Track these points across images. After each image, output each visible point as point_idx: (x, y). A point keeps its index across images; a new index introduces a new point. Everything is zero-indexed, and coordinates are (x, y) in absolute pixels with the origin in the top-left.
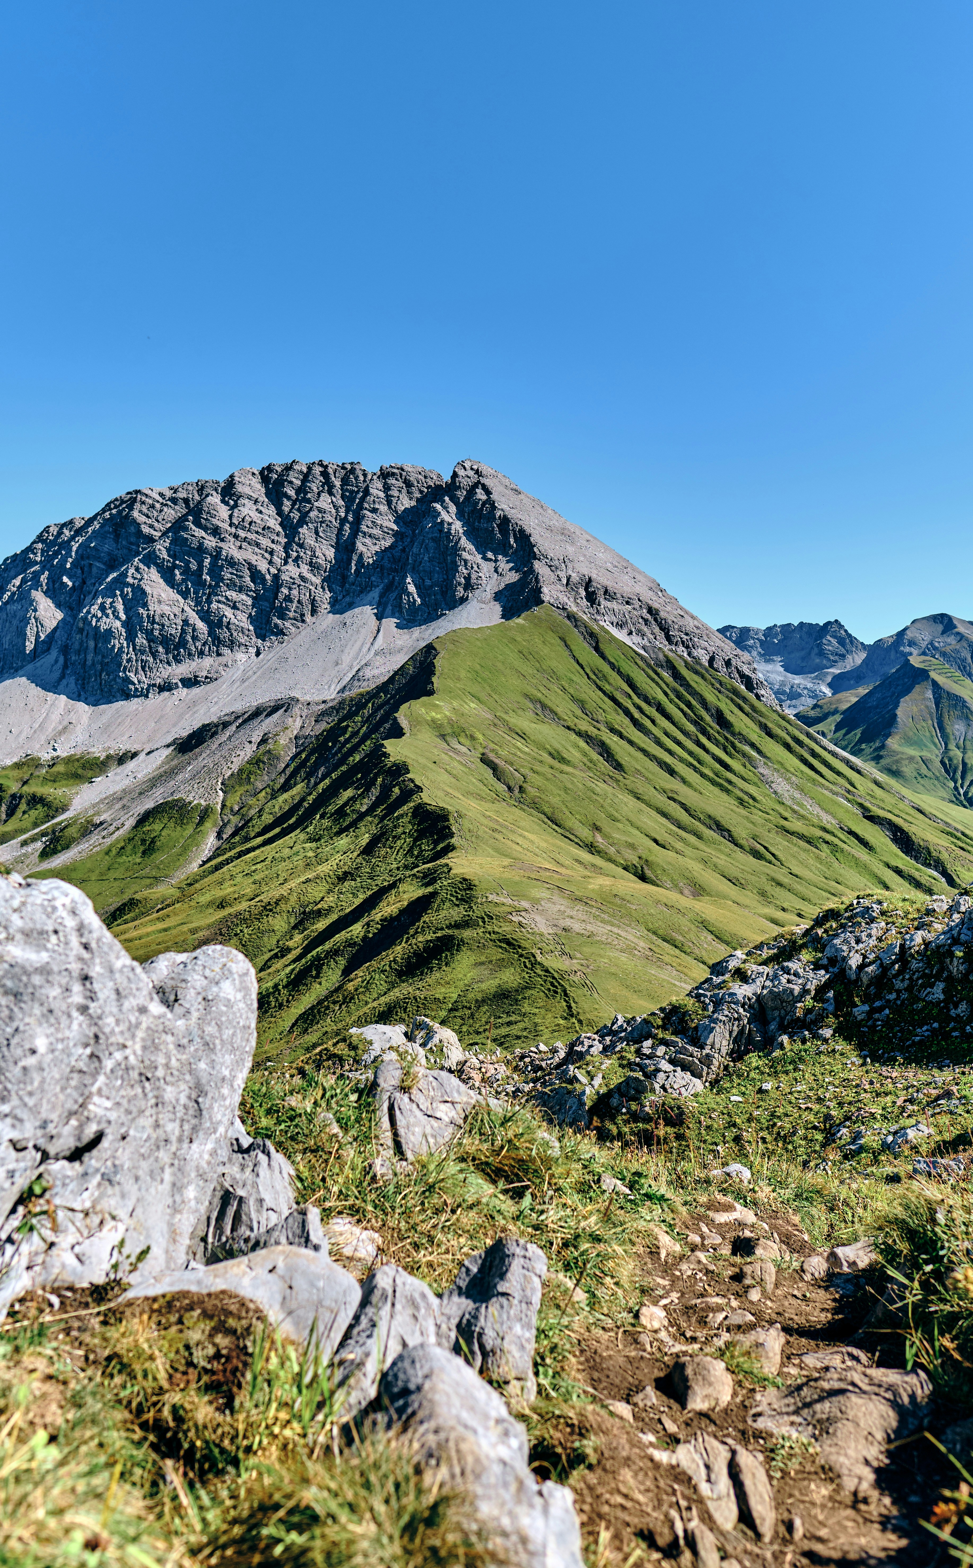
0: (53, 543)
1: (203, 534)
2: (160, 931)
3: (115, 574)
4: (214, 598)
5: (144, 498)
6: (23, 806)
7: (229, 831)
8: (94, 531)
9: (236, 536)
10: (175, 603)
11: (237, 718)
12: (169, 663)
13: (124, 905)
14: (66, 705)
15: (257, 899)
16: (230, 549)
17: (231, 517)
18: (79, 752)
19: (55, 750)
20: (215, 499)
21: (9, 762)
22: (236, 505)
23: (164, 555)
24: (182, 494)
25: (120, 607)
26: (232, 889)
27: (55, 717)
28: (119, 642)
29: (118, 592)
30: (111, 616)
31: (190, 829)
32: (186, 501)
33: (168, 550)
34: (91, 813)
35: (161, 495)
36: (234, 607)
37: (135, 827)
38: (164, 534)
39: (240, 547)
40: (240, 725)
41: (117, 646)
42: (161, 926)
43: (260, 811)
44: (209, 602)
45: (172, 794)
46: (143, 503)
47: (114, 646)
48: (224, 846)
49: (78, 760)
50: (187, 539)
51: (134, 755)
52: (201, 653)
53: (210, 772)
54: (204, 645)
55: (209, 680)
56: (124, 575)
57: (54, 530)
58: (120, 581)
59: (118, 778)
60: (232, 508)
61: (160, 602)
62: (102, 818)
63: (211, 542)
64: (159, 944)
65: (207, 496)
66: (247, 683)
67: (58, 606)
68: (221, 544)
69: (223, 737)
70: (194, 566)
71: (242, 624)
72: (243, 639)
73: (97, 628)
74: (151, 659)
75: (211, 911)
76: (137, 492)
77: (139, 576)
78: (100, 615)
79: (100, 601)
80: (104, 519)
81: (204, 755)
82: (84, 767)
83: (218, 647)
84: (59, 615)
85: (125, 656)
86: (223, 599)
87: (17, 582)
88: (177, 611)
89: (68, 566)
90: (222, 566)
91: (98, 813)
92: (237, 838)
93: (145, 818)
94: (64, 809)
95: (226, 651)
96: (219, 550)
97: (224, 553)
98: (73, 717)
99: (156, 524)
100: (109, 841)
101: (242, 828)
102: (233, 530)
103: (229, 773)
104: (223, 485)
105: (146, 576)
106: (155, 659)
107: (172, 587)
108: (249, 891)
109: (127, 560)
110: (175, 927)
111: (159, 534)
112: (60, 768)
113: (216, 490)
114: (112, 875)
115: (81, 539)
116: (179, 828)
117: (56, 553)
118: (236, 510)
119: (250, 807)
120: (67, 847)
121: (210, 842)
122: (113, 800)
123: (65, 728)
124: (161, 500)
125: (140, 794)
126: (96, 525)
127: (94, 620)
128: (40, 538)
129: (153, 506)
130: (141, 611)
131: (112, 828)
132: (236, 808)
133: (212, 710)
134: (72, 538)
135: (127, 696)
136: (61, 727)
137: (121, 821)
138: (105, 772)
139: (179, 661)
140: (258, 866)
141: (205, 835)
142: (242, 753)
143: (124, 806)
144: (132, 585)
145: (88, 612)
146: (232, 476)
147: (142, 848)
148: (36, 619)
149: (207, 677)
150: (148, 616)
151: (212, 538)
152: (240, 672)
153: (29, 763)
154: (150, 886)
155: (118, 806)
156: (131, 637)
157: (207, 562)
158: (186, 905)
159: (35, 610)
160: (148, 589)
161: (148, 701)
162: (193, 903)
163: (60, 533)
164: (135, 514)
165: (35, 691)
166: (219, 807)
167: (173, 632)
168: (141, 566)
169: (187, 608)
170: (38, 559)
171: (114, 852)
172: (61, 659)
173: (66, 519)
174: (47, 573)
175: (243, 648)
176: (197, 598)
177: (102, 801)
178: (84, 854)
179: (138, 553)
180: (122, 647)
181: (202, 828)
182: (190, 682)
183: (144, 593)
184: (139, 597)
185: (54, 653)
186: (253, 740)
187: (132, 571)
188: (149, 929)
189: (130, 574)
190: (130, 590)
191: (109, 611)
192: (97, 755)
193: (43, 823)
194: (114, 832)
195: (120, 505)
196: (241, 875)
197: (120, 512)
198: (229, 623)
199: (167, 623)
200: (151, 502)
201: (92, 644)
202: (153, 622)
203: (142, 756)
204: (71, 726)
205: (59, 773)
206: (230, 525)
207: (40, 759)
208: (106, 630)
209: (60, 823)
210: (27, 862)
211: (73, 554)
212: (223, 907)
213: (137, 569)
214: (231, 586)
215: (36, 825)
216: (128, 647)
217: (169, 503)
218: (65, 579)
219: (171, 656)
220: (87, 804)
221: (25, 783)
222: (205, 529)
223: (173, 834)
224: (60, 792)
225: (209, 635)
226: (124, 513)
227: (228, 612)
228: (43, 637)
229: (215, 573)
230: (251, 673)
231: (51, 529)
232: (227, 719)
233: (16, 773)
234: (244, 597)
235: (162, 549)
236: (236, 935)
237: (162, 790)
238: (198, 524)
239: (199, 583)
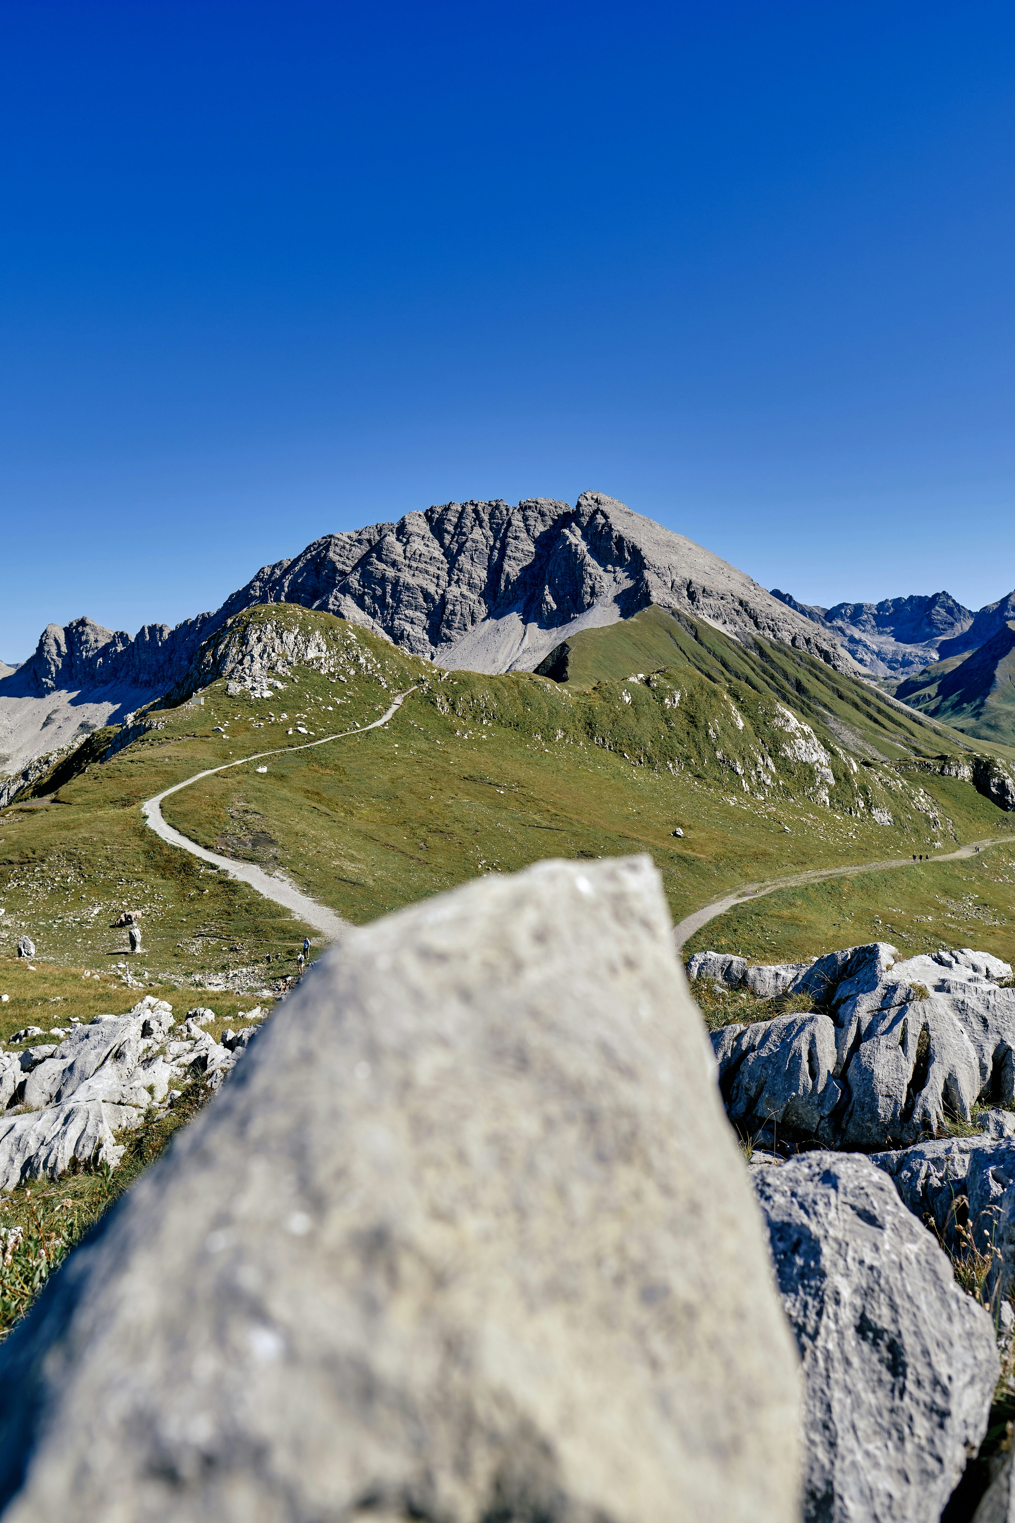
0: (268, 581)
1: (384, 566)
3: (317, 602)
4: (396, 616)
5: (336, 541)
8: (300, 570)
9: (410, 567)
10: (367, 623)
16: (406, 577)
17: (405, 551)
20: (391, 538)
22: (408, 542)
23: (356, 585)
24: (365, 536)
32: (369, 541)
33: (359, 581)
35: (349, 537)
36: (412, 623)
38: (354, 568)
39: (414, 575)
44: (392, 620)
46: (336, 545)
50: (372, 572)
56: (327, 602)
57: (268, 571)
60: (405, 544)
63: (391, 573)
65: (385, 536)
68: (399, 574)
70: (379, 592)
71: (419, 635)
72: (420, 647)
76: (331, 536)
77: (338, 603)
80: (306, 561)
86: (403, 617)
88: (368, 628)
90: (401, 591)
96: (397, 578)
97: (401, 581)
99: (347, 561)
102: (407, 562)
104: (397, 526)
105: (343, 603)
107: (363, 610)
109: (327, 590)
111: (350, 569)
113: (392, 531)
115: (290, 577)
117: (271, 589)
118: (408, 546)
124: (350, 542)
126: (301, 564)
128: (257, 578)
129: (344, 547)
134: (283, 576)
144: (333, 610)
146: (403, 519)
151: (391, 569)
157: (389, 588)
160: (345, 612)
163: (273, 573)
164: (331, 554)
168: (339, 595)
169: (376, 626)
170: (257, 594)
173: (276, 561)
176: (383, 617)
179: (335, 585)
187: (332, 599)
189: (330, 602)
195: (318, 547)
197: (319, 554)
198: (408, 635)
200: (342, 544)
206: (405, 558)
211: (286, 589)
213: (336, 598)
214: (409, 606)
217: (356, 543)
222: (386, 563)
226: (322, 554)
227: (408, 627)
229: (396, 596)
231: (266, 570)
234: (419, 614)
235: (354, 581)
238: (380, 559)
239: (384, 606)
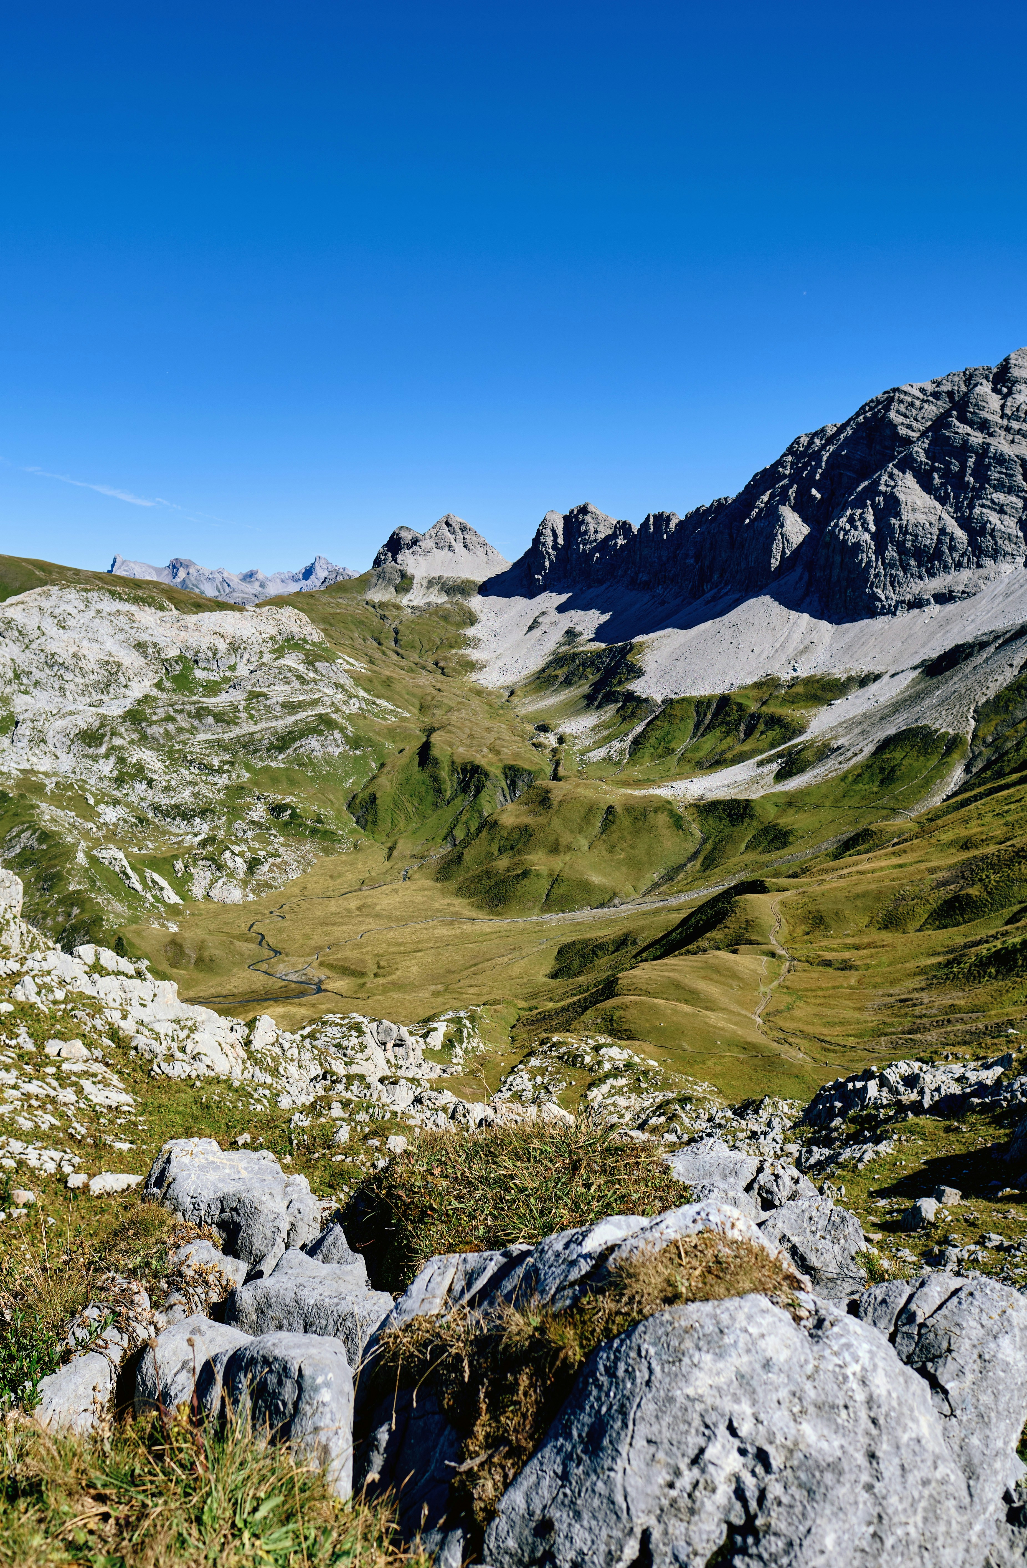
0: (803, 454)
1: (968, 429)
2: (895, 867)
3: (866, 483)
4: (977, 502)
5: (902, 396)
6: (761, 727)
7: (979, 764)
8: (846, 438)
9: (1008, 429)
10: (931, 510)
11: (998, 637)
12: (921, 578)
13: (858, 835)
14: (808, 624)
15: (1008, 843)
16: (1001, 444)
17: (1003, 407)
18: (819, 673)
19: (795, 670)
20: (985, 389)
21: (749, 681)
22: (1010, 393)
23: (922, 457)
24: (946, 387)
25: (870, 517)
26: (979, 829)
27: (797, 636)
28: (868, 555)
29: (869, 502)
30: (860, 528)
31: (934, 761)
32: (950, 394)
33: (926, 451)
34: (828, 736)
35: (922, 390)
36: (1001, 511)
37: (874, 754)
38: (923, 434)
39: (1013, 442)
40: (1001, 646)
41: (865, 560)
42: (895, 861)
43: (1018, 744)
44: (971, 507)
45: (916, 721)
46: (901, 401)
47: (862, 560)
48: (972, 781)
49: (818, 681)
50: (949, 437)
51: (878, 677)
52: (959, 566)
53: (961, 697)
54: (962, 556)
55: (966, 594)
56: (877, 483)
57: (804, 441)
58: (872, 491)
59: (858, 701)
60: (1005, 397)
61: (914, 510)
62: (840, 743)
63: (977, 438)
64: (893, 880)
65: (976, 385)
66: (1011, 598)
67: (805, 520)
68: (989, 440)
69: (979, 659)
70: (955, 467)
71: (1009, 531)
72: (1009, 548)
73: (845, 541)
74: (901, 574)
75: (954, 851)
76: (895, 390)
77: (892, 483)
78: (848, 527)
79: (849, 512)
80: (858, 424)
81: (955, 679)
82: (823, 688)
83: (978, 557)
84: (806, 530)
85: (872, 571)
86: (988, 503)
87: (765, 498)
88: (933, 519)
89: (818, 477)
90: (990, 464)
91: (835, 738)
92: (989, 773)
93: (885, 745)
94: (801, 730)
95: (988, 562)
96: (986, 447)
97: (992, 450)
98: (815, 637)
99: (914, 424)
100: (845, 767)
101: (996, 762)
102: (1005, 422)
103: (984, 699)
104: (995, 370)
105: (900, 483)
106: (905, 573)
107: (929, 493)
108: (998, 833)
109: (882, 466)
110: (912, 864)
111: (917, 435)
112: (800, 689)
113: (987, 378)
114: (847, 802)
115: (831, 448)
116: (922, 758)
117: (806, 465)
118: (1010, 399)
119: (1007, 739)
120: (802, 770)
121: (957, 775)
122: (851, 724)
123: (807, 648)
124: (921, 396)
125: (882, 719)
126: (849, 431)
127: (842, 533)
128: (790, 451)
129: (912, 404)
130: (893, 521)
131: (849, 754)
132: (990, 739)
133: (968, 629)
134: (823, 447)
135: (872, 613)
136: (802, 647)
137: (859, 747)
138: (845, 694)
139: (932, 575)
140: (1012, 806)
141: (950, 767)
142: (1000, 678)
143: (863, 731)
144: (884, 494)
145: (836, 525)
146: (1007, 360)
147: (880, 777)
148: (782, 535)
149: (963, 592)
150: (900, 526)
151: (978, 434)
152: (1003, 586)
153: (769, 684)
154: (886, 818)
155: (857, 731)
156: (880, 551)
157: (971, 461)
158: (925, 842)
159: (782, 526)
160: (902, 497)
161: (895, 619)
162: (933, 841)
163: (811, 443)
164: (892, 415)
165: (778, 609)
166: (969, 737)
167: (928, 542)
168: (896, 471)
169: (945, 516)
170: (787, 472)
171: (850, 778)
172: (806, 576)
173: (818, 428)
174: (795, 486)
175: (1008, 558)
176: (957, 503)
177: (840, 725)
178: (819, 779)
179: (893, 458)
180: (870, 561)
181: (948, 759)
182: (943, 598)
183: (897, 501)
184: (893, 505)
185: (799, 570)
186: (1015, 663)
187: (885, 478)
188: (883, 863)
189: (882, 482)
190: (881, 498)
191: (858, 523)
192: (837, 676)
193: (780, 745)
194: (851, 758)
195: (876, 406)
196: (990, 814)
197: (875, 415)
198: (993, 530)
199: (921, 533)
200: (909, 399)
201: (838, 559)
202: (906, 533)
203: (886, 678)
204: (813, 646)
205: (797, 694)
206: (1002, 417)
207: (779, 679)
208: (854, 544)
209: (796, 746)
210: (762, 782)
211: (823, 464)
212: (968, 848)
213: (891, 476)
214: (1000, 487)
215: (772, 746)
216: (877, 561)
217: (931, 398)
218: (814, 492)
219: (923, 570)
220: (825, 727)
221: (764, 703)
222: (971, 424)
223: (915, 764)
224: (798, 713)
225: (969, 544)
226: (880, 415)
227: (994, 518)
228: (788, 553)
229: (981, 473)
230: (1017, 586)
231: (802, 440)
232: (984, 638)
233: (755, 693)
234: (1014, 499)
235: (920, 451)
236: (981, 880)
237: (905, 716)
238: (963, 419)
239: (960, 486)
